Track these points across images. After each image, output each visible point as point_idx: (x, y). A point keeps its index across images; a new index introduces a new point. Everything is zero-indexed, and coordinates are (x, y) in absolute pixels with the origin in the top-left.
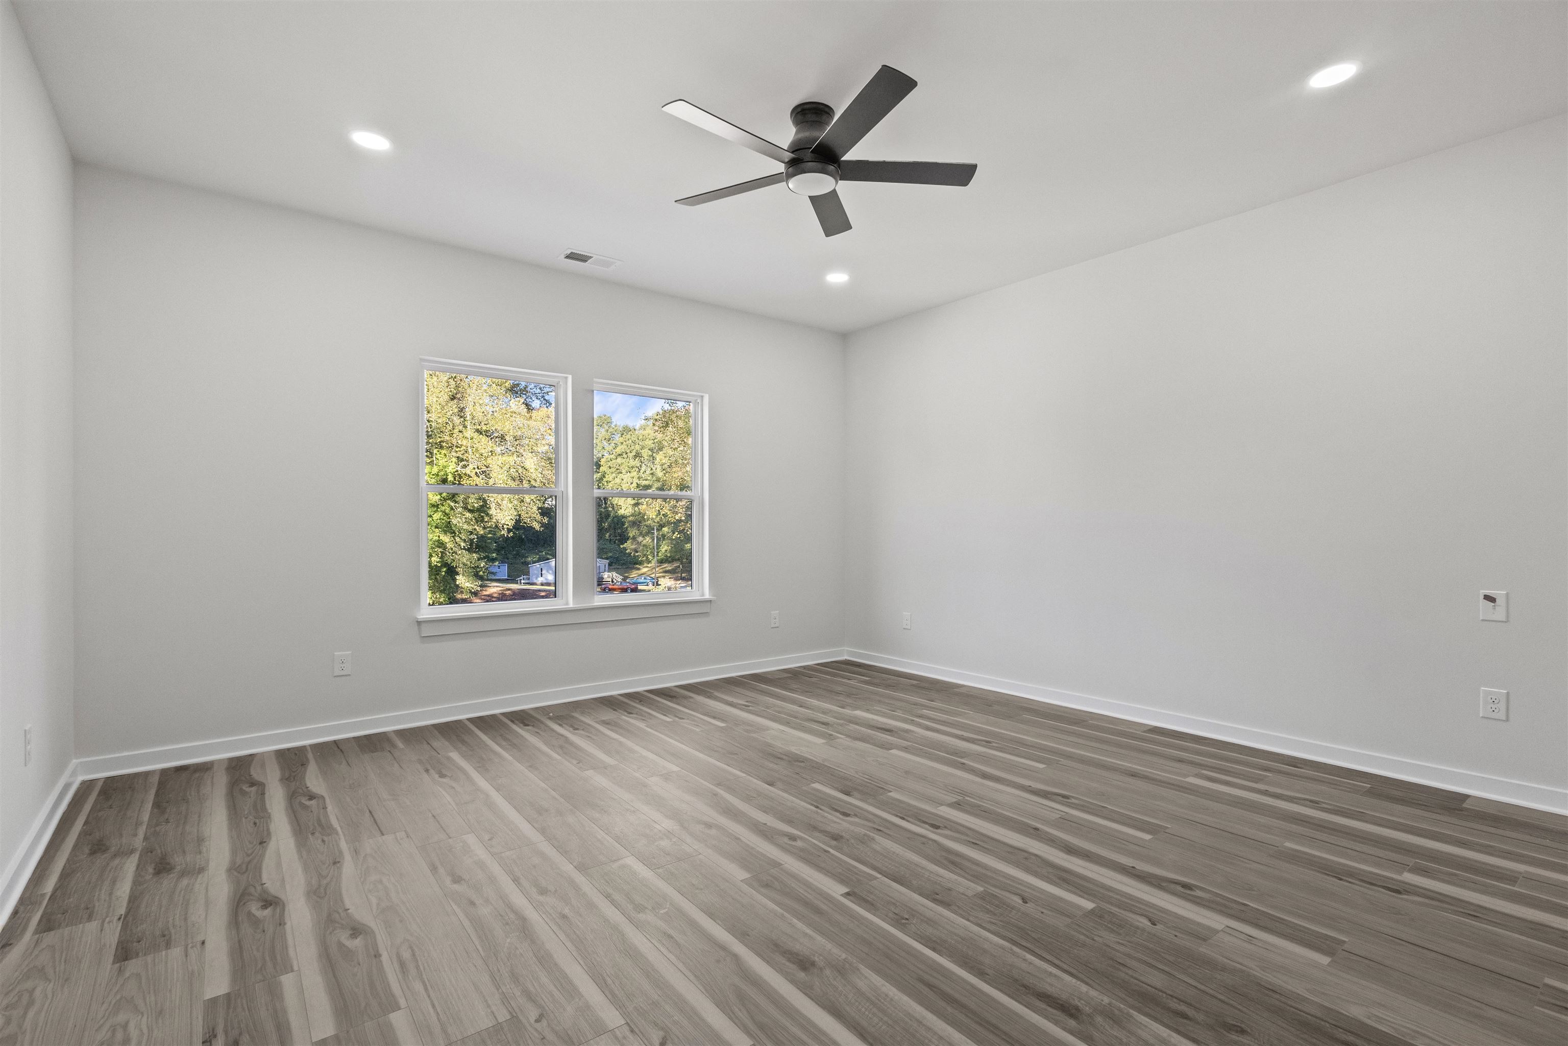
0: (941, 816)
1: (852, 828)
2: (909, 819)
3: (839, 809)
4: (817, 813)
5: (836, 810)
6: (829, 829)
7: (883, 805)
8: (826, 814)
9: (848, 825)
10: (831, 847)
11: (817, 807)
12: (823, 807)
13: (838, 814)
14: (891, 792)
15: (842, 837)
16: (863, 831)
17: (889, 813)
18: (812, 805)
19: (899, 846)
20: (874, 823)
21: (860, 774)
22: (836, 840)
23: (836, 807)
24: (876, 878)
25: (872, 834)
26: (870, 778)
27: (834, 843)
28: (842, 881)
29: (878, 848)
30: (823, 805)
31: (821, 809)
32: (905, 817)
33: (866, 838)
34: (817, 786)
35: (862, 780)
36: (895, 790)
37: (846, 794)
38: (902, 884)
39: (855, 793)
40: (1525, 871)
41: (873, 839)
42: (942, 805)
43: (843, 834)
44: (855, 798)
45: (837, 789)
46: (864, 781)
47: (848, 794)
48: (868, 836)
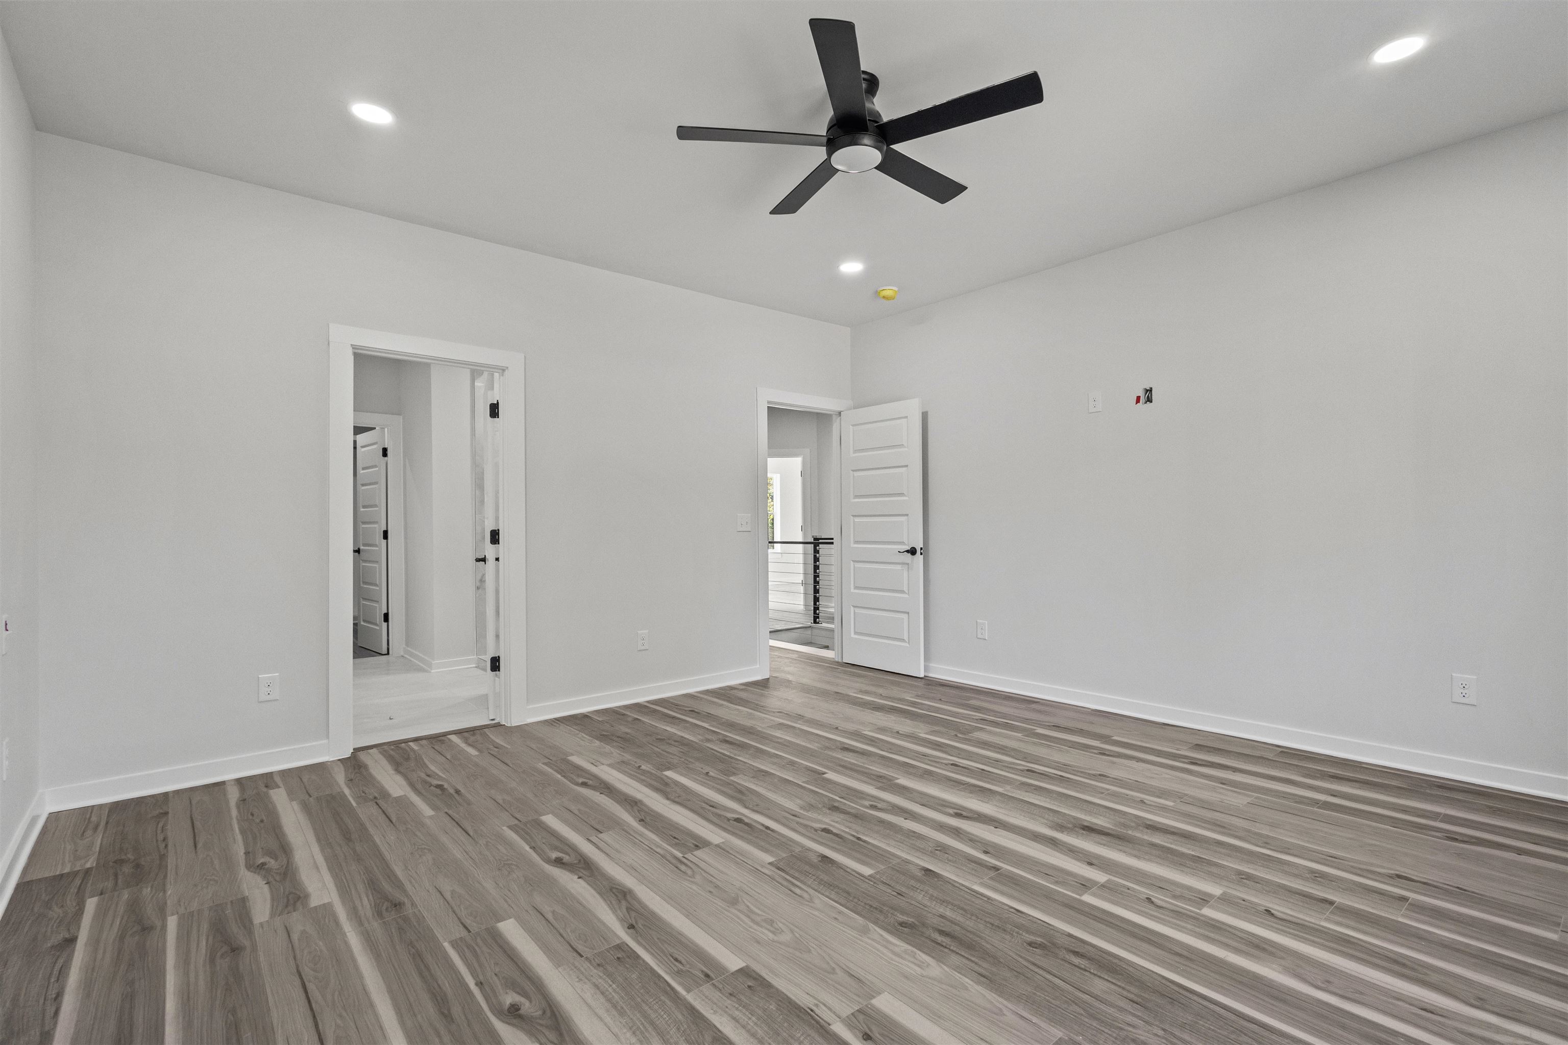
0: (725, 831)
1: (820, 817)
2: (761, 827)
3: (834, 838)
4: (857, 832)
5: (836, 835)
6: (842, 816)
7: (783, 843)
8: (847, 830)
9: (824, 819)
10: (838, 801)
11: (859, 839)
12: (851, 838)
13: (835, 831)
14: (770, 864)
15: (829, 809)
16: (809, 814)
17: (779, 834)
18: (865, 841)
19: (780, 803)
20: (797, 823)
21: (805, 895)
22: (835, 807)
23: (837, 839)
24: (803, 782)
25: (802, 812)
26: (793, 889)
27: (836, 804)
28: (829, 781)
29: (799, 801)
30: (852, 841)
31: (854, 836)
32: (764, 829)
33: (807, 808)
34: (867, 871)
35: (805, 883)
36: (763, 866)
37: (827, 857)
38: (786, 779)
39: (816, 861)
40: (292, 800)
41: (801, 808)
42: (717, 846)
43: (828, 811)
44: (816, 852)
45: (839, 866)
46: (801, 882)
47: (824, 858)
48: (805, 809)
